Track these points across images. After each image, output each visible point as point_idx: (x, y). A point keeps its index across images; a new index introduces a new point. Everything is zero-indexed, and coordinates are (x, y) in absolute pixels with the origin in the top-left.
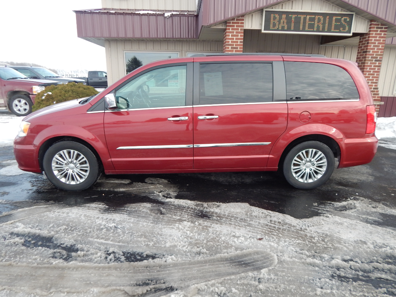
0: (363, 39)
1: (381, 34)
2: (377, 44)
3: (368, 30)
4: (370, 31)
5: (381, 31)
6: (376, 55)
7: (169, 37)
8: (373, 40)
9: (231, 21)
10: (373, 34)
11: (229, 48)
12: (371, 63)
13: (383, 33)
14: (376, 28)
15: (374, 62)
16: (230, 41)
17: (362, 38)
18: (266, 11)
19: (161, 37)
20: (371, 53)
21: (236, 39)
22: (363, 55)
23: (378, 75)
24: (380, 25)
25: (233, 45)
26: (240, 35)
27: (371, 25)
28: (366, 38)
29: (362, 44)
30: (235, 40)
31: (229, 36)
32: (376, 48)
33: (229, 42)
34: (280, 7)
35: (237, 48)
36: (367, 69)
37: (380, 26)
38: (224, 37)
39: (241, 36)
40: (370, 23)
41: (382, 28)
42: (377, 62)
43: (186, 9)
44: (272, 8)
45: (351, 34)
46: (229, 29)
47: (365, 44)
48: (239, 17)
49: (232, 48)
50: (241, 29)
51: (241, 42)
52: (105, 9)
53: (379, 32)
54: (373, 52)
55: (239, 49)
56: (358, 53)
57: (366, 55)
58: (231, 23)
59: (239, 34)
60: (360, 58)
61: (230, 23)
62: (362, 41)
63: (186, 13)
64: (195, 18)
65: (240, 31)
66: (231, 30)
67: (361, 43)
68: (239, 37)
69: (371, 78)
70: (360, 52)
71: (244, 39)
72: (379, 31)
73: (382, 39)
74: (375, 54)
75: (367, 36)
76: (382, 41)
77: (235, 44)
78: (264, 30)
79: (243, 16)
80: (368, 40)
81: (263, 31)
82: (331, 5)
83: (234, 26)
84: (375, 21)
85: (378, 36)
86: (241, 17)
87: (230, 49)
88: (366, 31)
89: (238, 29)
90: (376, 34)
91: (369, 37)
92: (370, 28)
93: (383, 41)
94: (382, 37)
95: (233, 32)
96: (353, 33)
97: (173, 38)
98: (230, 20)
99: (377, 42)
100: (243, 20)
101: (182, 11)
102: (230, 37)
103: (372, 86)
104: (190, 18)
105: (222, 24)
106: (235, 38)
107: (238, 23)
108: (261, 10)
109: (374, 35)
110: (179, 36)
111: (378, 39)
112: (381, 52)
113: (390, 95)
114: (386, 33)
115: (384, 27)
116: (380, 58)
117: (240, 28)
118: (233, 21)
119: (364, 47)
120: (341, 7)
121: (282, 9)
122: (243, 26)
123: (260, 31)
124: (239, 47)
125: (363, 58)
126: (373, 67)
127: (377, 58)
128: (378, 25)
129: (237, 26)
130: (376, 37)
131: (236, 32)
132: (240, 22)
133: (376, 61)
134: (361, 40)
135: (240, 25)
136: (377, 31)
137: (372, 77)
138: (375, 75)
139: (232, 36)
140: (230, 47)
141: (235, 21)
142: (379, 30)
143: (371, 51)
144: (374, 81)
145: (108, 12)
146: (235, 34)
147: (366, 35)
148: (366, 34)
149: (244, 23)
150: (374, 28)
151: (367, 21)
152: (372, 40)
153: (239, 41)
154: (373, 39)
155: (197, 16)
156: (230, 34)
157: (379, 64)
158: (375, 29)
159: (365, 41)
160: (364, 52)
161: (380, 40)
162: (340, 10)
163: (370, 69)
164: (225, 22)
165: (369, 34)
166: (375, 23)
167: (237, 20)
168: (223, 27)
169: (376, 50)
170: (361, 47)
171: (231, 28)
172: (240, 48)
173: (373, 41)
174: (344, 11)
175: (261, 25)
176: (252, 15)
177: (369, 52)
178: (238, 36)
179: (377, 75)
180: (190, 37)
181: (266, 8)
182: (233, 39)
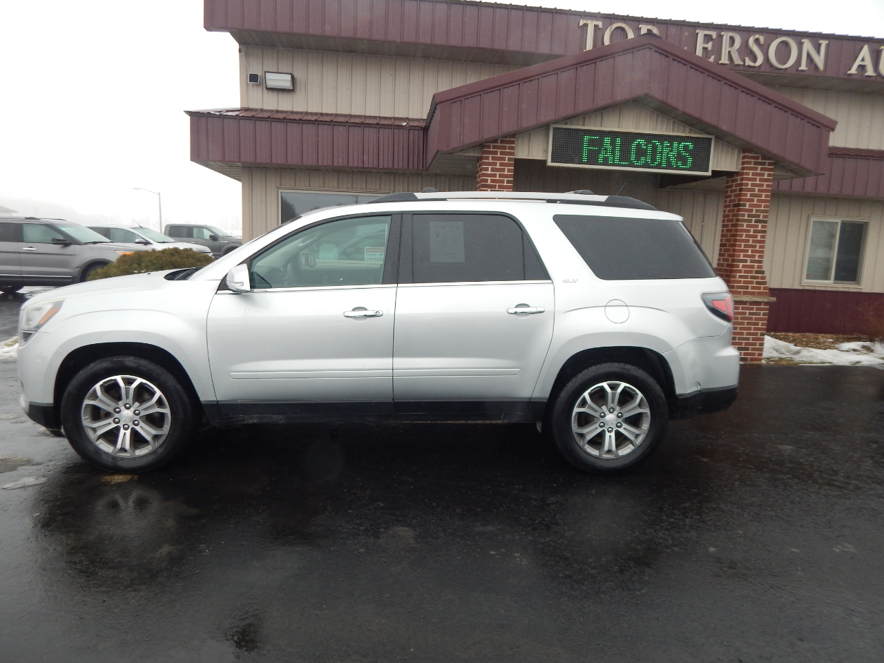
0: (733, 181)
1: (763, 175)
2: (756, 192)
3: (740, 166)
4: (743, 169)
5: (762, 169)
6: (757, 211)
7: (371, 166)
8: (750, 185)
9: (492, 145)
10: (748, 174)
12: (747, 226)
13: (766, 173)
14: (754, 164)
15: (753, 223)
16: (489, 179)
17: (730, 179)
18: (554, 129)
19: (356, 165)
20: (747, 207)
21: (500, 176)
22: (733, 211)
23: (763, 247)
24: (760, 158)
26: (508, 169)
27: (744, 158)
28: (736, 180)
29: (732, 191)
30: (497, 178)
31: (487, 169)
32: (756, 199)
33: (487, 181)
34: (581, 122)
36: (741, 236)
37: (760, 161)
38: (478, 172)
39: (509, 171)
40: (742, 155)
41: (764, 164)
42: (760, 225)
43: (405, 116)
44: (566, 124)
45: (709, 174)
46: (488, 158)
47: (735, 191)
48: (506, 137)
50: (509, 159)
51: (508, 182)
52: (247, 110)
53: (759, 171)
54: (750, 205)
56: (726, 206)
57: (739, 210)
58: (492, 147)
59: (506, 168)
60: (728, 216)
61: (489, 147)
62: (731, 186)
63: (404, 124)
64: (421, 132)
65: (507, 162)
66: (490, 161)
67: (729, 189)
68: (506, 173)
69: (750, 253)
70: (729, 206)
71: (514, 176)
72: (759, 169)
73: (765, 183)
74: (754, 209)
75: (739, 177)
76: (765, 186)
77: (497, 184)
78: (552, 162)
79: (514, 135)
80: (741, 185)
81: (550, 163)
82: (672, 121)
83: (496, 153)
84: (750, 152)
85: (758, 177)
86: (509, 139)
88: (737, 168)
89: (504, 159)
90: (753, 174)
91: (742, 179)
92: (743, 163)
93: (768, 186)
94: (766, 180)
95: (495, 164)
96: (713, 171)
97: (378, 168)
98: (489, 142)
99: (757, 188)
100: (513, 142)
101: (396, 119)
102: (489, 172)
103: (753, 267)
104: (411, 132)
105: (474, 148)
106: (498, 173)
107: (505, 148)
108: (545, 127)
109: (750, 176)
110: (390, 166)
111: (757, 182)
112: (765, 206)
113: (797, 287)
114: (772, 173)
115: (767, 161)
116: (764, 217)
117: (507, 157)
118: (495, 144)
119: (735, 196)
120: (690, 125)
121: (584, 125)
122: (513, 154)
123: (544, 162)
124: (505, 190)
125: (734, 215)
126: (752, 233)
127: (759, 216)
128: (757, 158)
129: (501, 153)
130: (755, 180)
131: (501, 165)
132: (508, 145)
133: (756, 221)
134: (730, 184)
135: (507, 151)
136: (756, 169)
137: (752, 251)
138: (757, 248)
139: (493, 170)
140: (489, 190)
141: (499, 144)
142: (759, 167)
143: (748, 203)
144: (757, 258)
145: (253, 116)
146: (498, 167)
147: (737, 176)
148: (737, 173)
149: (516, 148)
150: (750, 163)
151: (736, 152)
152: (747, 184)
153: (506, 179)
154: (750, 182)
155: (425, 130)
156: (490, 167)
157: (763, 227)
158: (752, 166)
159: (737, 185)
160: (735, 206)
161: (762, 185)
162: (688, 130)
163: (747, 236)
164: (482, 146)
165: (743, 174)
166: (750, 155)
167: (502, 142)
168: (477, 155)
169: (755, 202)
170: (730, 196)
171: (490, 156)
173: (750, 187)
174: (695, 133)
175: (546, 151)
176: (530, 135)
177: (745, 205)
178: (503, 170)
179: (760, 247)
180: (411, 167)
181: (554, 123)
182: (495, 176)
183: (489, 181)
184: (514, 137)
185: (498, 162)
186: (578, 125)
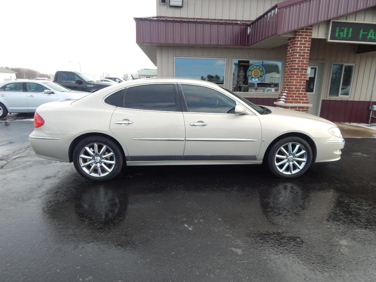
9: (301, 31)
11: (296, 55)
16: (298, 49)
18: (333, 22)
19: (215, 44)
21: (304, 47)
25: (301, 53)
30: (302, 48)
31: (297, 44)
33: (297, 50)
34: (345, 18)
35: (304, 56)
38: (290, 45)
39: (309, 44)
44: (338, 19)
46: (298, 38)
48: (308, 27)
49: (299, 55)
51: (308, 50)
55: (305, 57)
58: (301, 32)
59: (307, 43)
61: (299, 32)
65: (307, 40)
66: (299, 39)
68: (307, 45)
71: (311, 47)
77: (302, 51)
78: (330, 40)
81: (329, 40)
83: (303, 35)
87: (298, 56)
89: (306, 38)
95: (302, 41)
98: (300, 29)
100: (311, 29)
102: (299, 45)
104: (242, 27)
105: (291, 33)
106: (303, 46)
107: (307, 32)
108: (328, 22)
110: (231, 44)
117: (308, 37)
118: (302, 31)
121: (346, 20)
122: (311, 35)
123: (324, 40)
124: (306, 54)
129: (305, 35)
131: (305, 41)
132: (309, 31)
135: (308, 34)
139: (300, 44)
140: (298, 54)
141: (304, 31)
146: (303, 42)
149: (313, 33)
153: (306, 49)
155: (249, 25)
156: (299, 43)
164: (295, 32)
167: (306, 29)
168: (292, 36)
171: (300, 37)
172: (307, 56)
175: (327, 34)
176: (319, 25)
180: (241, 44)
181: (333, 19)
182: (301, 47)
183: (298, 50)
184: (312, 27)
185: (303, 40)
186: (343, 20)
